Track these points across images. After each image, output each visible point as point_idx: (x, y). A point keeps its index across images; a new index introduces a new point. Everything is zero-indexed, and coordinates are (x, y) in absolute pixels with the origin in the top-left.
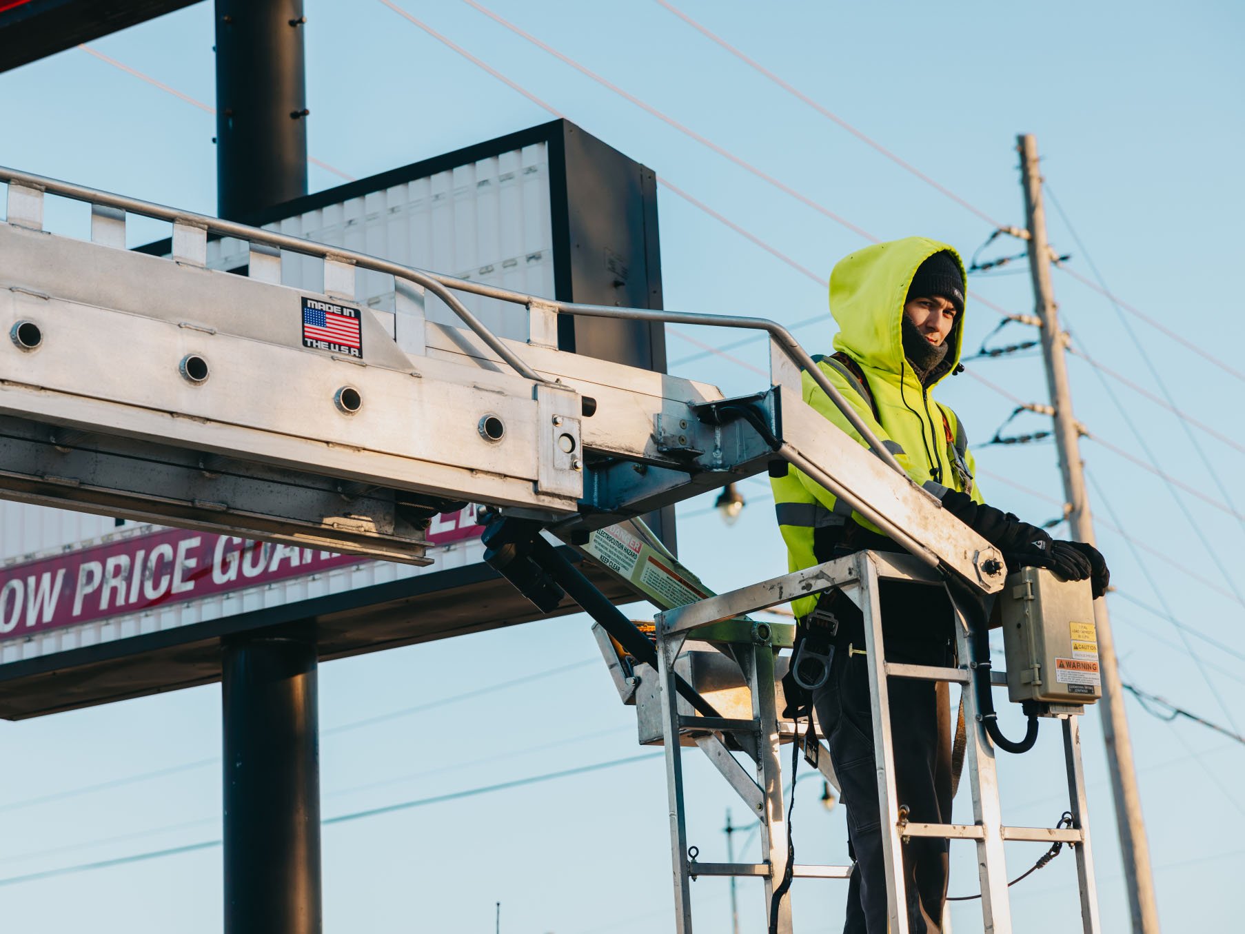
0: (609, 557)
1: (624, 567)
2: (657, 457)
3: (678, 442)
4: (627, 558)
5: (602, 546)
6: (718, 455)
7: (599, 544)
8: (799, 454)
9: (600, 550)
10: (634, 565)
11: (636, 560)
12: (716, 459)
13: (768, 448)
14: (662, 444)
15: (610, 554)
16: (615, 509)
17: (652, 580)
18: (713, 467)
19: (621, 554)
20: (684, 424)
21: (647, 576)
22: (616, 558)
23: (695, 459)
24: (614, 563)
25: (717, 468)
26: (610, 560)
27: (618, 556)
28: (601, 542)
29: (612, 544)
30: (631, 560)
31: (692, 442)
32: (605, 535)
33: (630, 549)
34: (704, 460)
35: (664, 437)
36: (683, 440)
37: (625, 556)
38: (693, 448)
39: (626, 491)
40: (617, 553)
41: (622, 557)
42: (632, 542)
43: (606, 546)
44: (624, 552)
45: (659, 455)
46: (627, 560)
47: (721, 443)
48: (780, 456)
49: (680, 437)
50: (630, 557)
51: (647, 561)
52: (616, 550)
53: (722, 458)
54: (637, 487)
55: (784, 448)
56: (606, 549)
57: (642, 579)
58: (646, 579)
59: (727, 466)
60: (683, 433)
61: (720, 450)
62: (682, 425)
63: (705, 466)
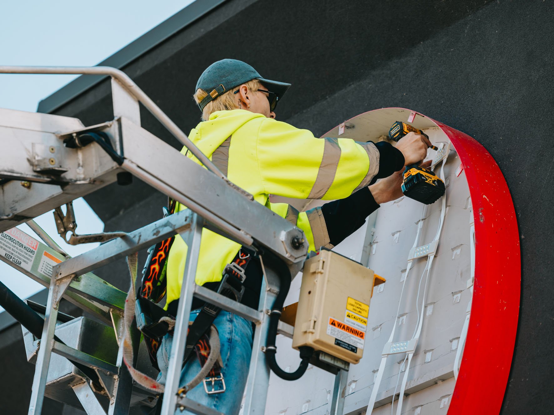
0: (12, 254)
1: (24, 261)
2: (35, 176)
3: (48, 163)
4: (27, 254)
5: (6, 246)
6: (81, 170)
7: (4, 244)
8: (139, 167)
9: (4, 249)
10: (33, 259)
11: (34, 256)
12: (78, 174)
13: (115, 164)
14: (36, 166)
15: (13, 252)
16: (10, 217)
17: (48, 271)
18: (76, 181)
19: (22, 251)
20: (52, 149)
21: (44, 268)
22: (18, 255)
23: (63, 175)
24: (17, 258)
25: (80, 180)
26: (13, 257)
27: (19, 253)
28: (5, 243)
29: (14, 244)
30: (30, 256)
31: (60, 162)
32: (8, 237)
33: (28, 247)
34: (69, 176)
35: (38, 161)
36: (52, 161)
37: (25, 253)
38: (61, 167)
39: (17, 202)
40: (19, 251)
41: (23, 254)
42: (30, 242)
43: (9, 246)
44: (24, 250)
45: (35, 174)
46: (27, 256)
47: (83, 161)
48: (123, 169)
49: (50, 160)
50: (29, 253)
51: (43, 255)
52: (17, 248)
53: (84, 173)
54: (24, 198)
55: (126, 162)
56: (10, 248)
57: (39, 270)
58: (43, 270)
59: (87, 179)
60: (52, 156)
61: (82, 166)
62: (51, 150)
63: (71, 180)
